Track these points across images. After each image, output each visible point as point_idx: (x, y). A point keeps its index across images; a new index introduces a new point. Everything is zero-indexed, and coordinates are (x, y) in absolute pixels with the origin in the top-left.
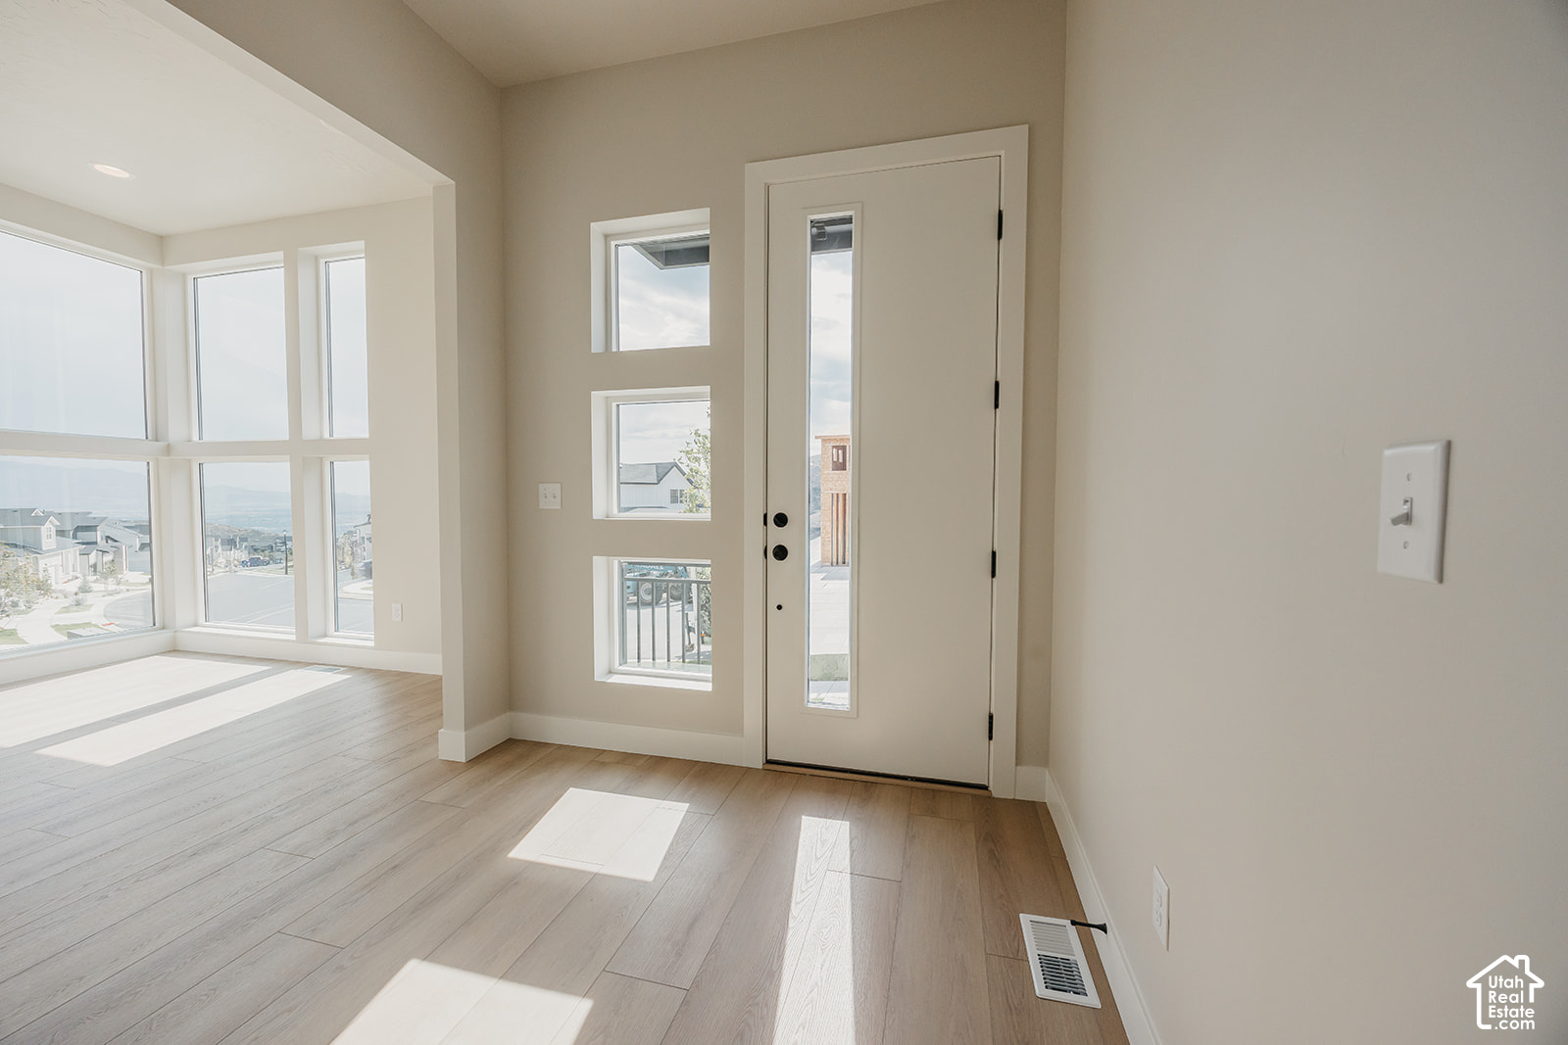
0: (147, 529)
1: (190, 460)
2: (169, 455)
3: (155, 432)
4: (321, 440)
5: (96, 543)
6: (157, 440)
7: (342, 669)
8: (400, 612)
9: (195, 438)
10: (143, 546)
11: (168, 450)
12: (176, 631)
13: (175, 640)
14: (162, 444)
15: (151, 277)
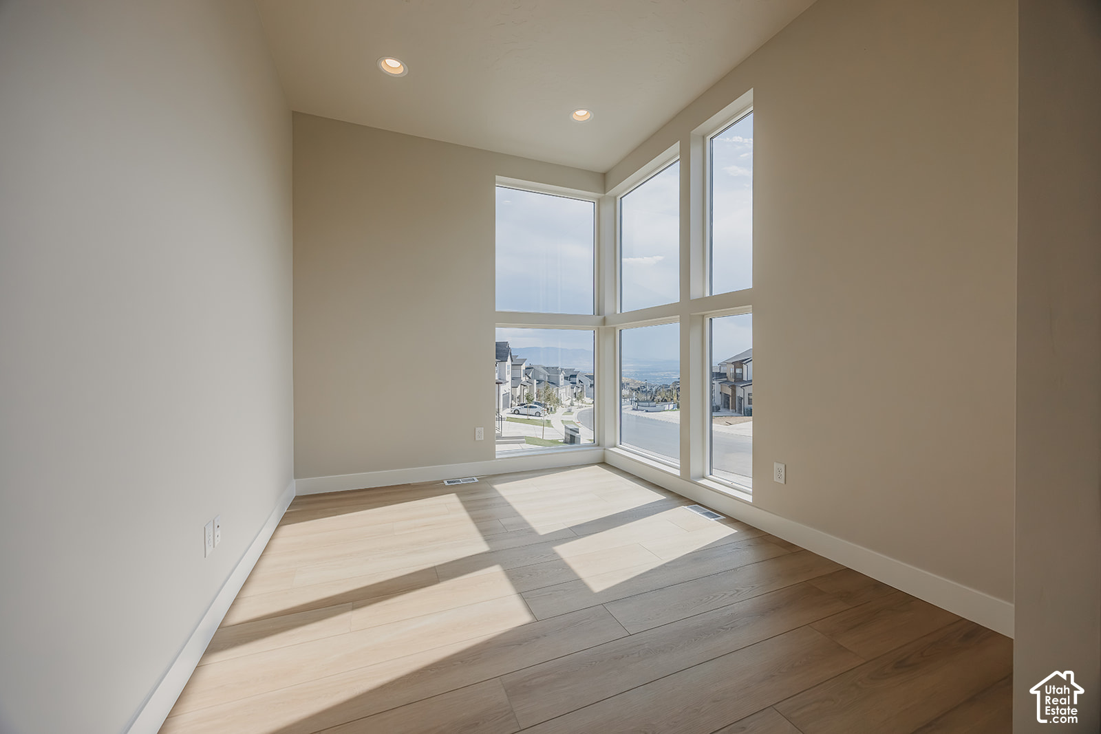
0: (592, 377)
1: (615, 328)
2: (604, 325)
3: (599, 310)
4: (704, 299)
5: (575, 383)
6: (599, 315)
7: (722, 517)
8: (783, 473)
9: (618, 312)
10: (591, 386)
11: (604, 321)
12: (605, 449)
13: (604, 455)
14: (601, 317)
15: (599, 204)
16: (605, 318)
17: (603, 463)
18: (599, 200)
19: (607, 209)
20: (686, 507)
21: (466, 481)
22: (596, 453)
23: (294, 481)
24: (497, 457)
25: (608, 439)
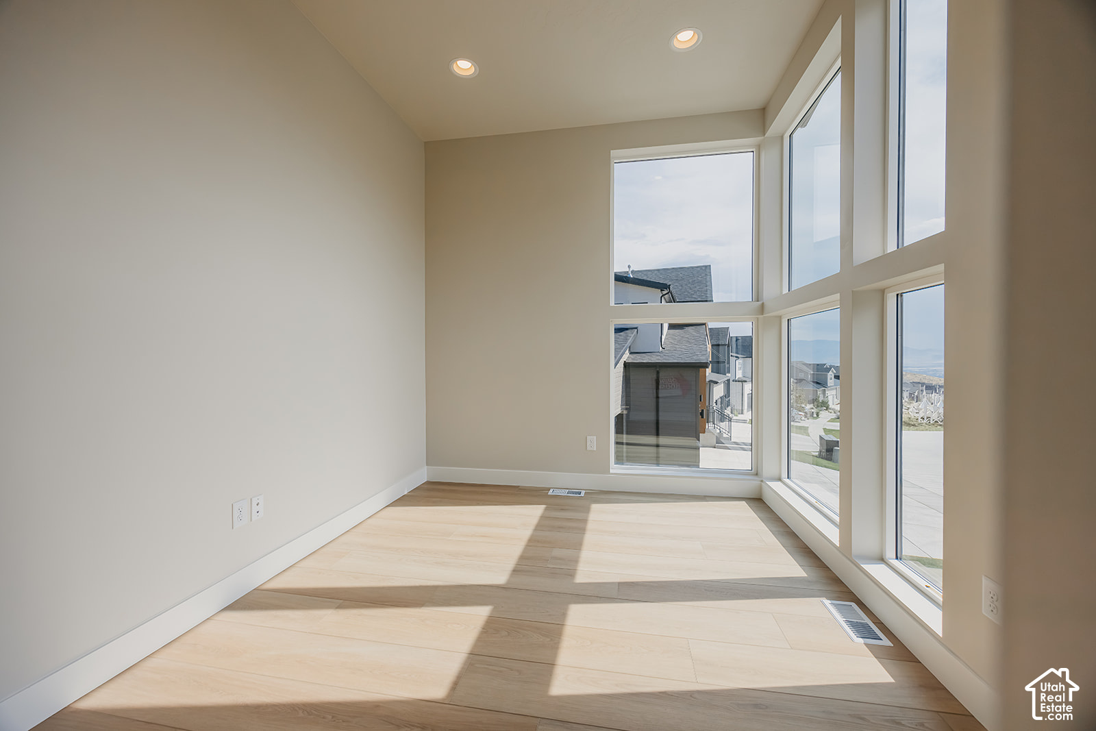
1: (779, 317)
2: (762, 313)
3: (757, 294)
6: (757, 301)
11: (762, 309)
12: (762, 481)
13: (760, 489)
14: (760, 303)
15: (758, 151)
16: (763, 303)
17: (758, 501)
18: (759, 147)
19: (770, 156)
20: (827, 602)
21: (573, 493)
22: (749, 486)
23: (426, 467)
24: (611, 471)
25: (768, 469)
